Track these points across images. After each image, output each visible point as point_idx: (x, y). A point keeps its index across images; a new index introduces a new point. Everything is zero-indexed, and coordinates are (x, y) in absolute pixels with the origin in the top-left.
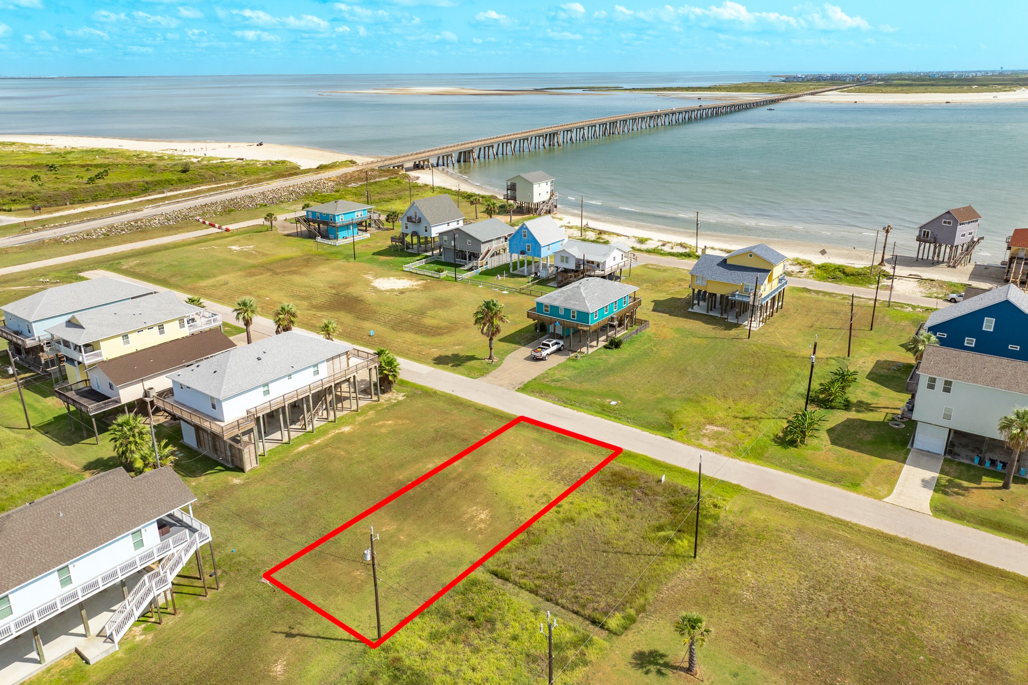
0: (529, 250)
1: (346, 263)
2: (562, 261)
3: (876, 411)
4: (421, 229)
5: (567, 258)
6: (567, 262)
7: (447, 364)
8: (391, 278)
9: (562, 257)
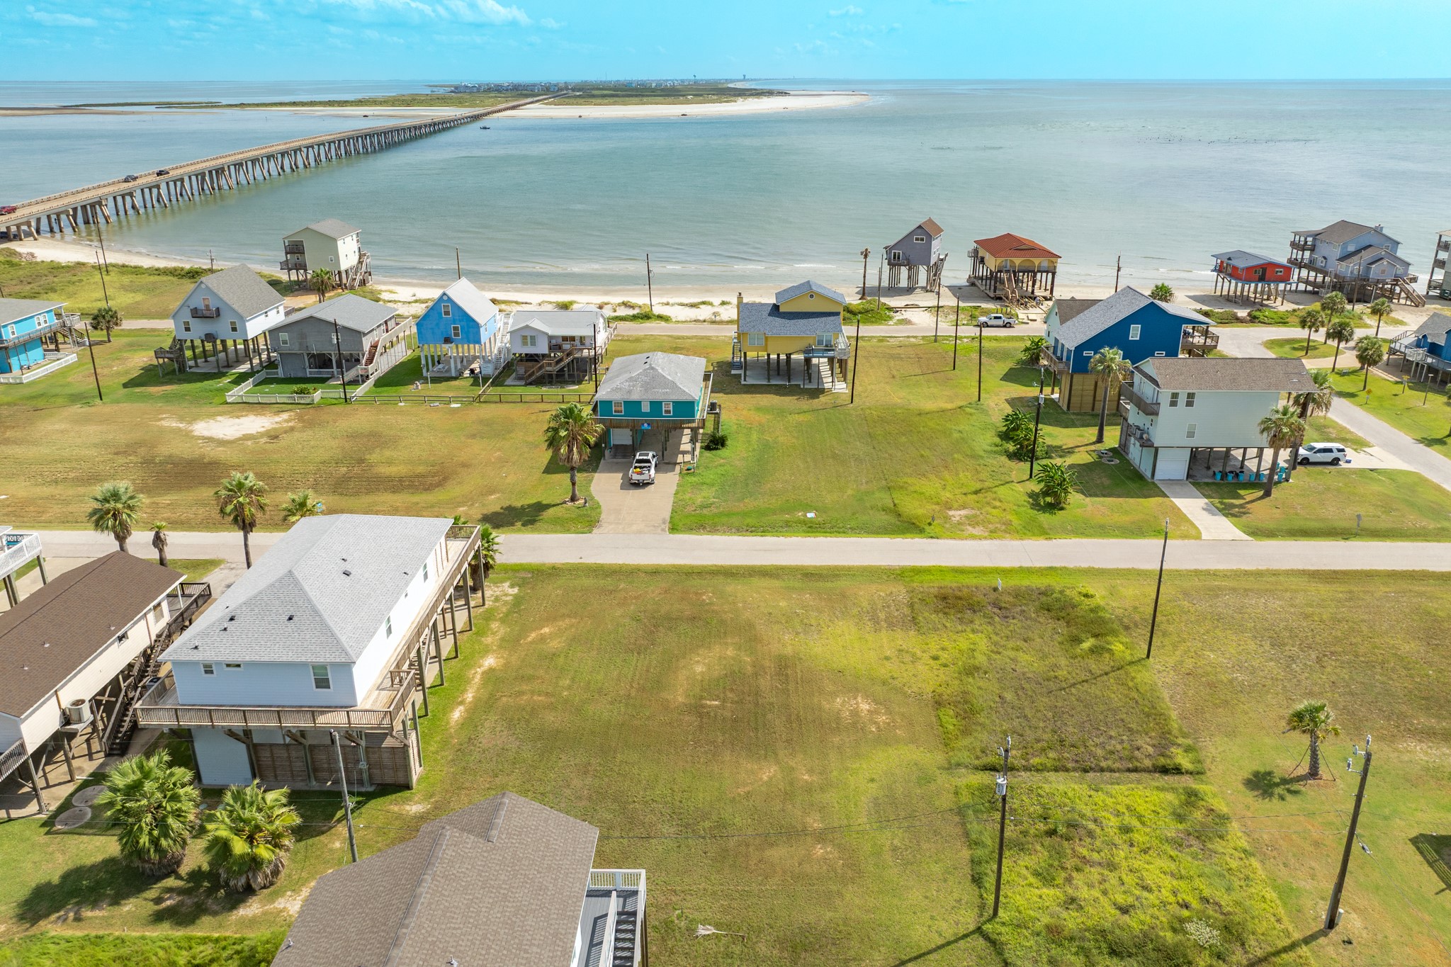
0: (457, 334)
1: (86, 409)
2: (525, 343)
3: (1073, 452)
4: (221, 328)
5: (533, 338)
6: (533, 344)
7: (512, 524)
8: (219, 418)
9: (525, 338)
